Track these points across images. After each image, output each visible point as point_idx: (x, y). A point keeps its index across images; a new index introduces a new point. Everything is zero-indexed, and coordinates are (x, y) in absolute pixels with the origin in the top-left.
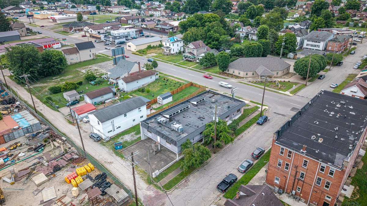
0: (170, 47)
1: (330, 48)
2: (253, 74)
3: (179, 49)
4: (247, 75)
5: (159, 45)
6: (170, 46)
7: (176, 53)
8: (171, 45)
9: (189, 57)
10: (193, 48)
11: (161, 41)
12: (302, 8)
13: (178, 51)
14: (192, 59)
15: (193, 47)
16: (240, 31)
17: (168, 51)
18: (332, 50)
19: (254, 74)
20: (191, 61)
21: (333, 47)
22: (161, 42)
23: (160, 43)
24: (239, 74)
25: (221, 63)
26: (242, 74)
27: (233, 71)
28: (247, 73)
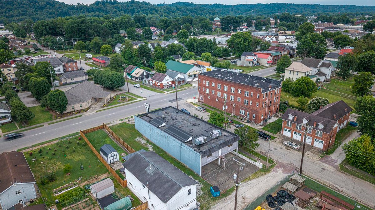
1: (70, 69)
2: (91, 102)
4: (88, 104)
19: (92, 100)
21: (72, 68)
24: (81, 107)
26: (85, 105)
27: (72, 108)
28: (88, 102)
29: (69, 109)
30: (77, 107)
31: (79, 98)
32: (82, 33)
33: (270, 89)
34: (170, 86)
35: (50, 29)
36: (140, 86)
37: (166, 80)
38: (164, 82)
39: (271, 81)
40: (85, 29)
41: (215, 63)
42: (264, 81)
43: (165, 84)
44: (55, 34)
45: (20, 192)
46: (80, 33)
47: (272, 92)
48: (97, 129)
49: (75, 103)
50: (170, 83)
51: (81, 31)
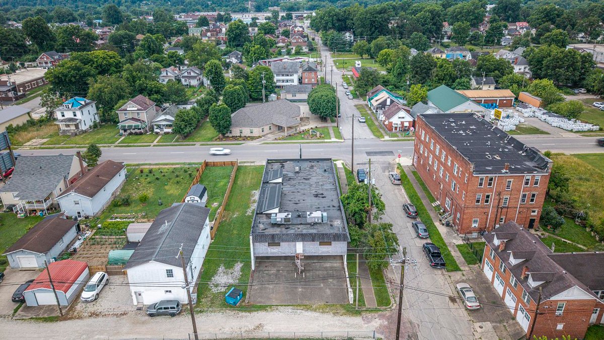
0: (75, 117)
1: (306, 80)
2: (270, 129)
3: (93, 120)
4: (263, 131)
5: (27, 121)
6: (75, 115)
7: (90, 127)
8: (78, 113)
9: (135, 126)
10: (138, 110)
11: (28, 113)
12: (207, 36)
13: (92, 124)
14: (142, 131)
15: (136, 109)
16: (163, 76)
17: (73, 128)
18: (309, 82)
19: (271, 127)
20: (141, 134)
21: (310, 79)
22: (30, 116)
23: (29, 119)
24: (252, 132)
25: (223, 122)
26: (256, 132)
27: (239, 131)
28: (263, 129)
29: (236, 132)
30: (246, 132)
31: (252, 120)
32: (376, 29)
33: (504, 171)
34: (405, 130)
35: (339, 20)
36: (364, 121)
37: (400, 118)
38: (395, 120)
39: (534, 157)
40: (382, 22)
41: (551, 103)
42: (523, 154)
43: (394, 124)
44: (343, 28)
45: (79, 204)
46: (373, 29)
47: (512, 180)
48: (228, 164)
49: (244, 126)
50: (406, 124)
51: (375, 26)
